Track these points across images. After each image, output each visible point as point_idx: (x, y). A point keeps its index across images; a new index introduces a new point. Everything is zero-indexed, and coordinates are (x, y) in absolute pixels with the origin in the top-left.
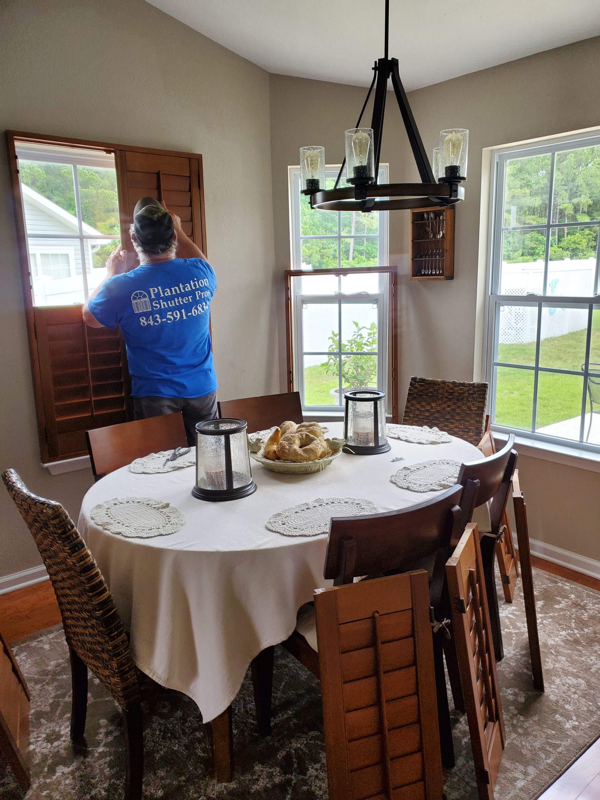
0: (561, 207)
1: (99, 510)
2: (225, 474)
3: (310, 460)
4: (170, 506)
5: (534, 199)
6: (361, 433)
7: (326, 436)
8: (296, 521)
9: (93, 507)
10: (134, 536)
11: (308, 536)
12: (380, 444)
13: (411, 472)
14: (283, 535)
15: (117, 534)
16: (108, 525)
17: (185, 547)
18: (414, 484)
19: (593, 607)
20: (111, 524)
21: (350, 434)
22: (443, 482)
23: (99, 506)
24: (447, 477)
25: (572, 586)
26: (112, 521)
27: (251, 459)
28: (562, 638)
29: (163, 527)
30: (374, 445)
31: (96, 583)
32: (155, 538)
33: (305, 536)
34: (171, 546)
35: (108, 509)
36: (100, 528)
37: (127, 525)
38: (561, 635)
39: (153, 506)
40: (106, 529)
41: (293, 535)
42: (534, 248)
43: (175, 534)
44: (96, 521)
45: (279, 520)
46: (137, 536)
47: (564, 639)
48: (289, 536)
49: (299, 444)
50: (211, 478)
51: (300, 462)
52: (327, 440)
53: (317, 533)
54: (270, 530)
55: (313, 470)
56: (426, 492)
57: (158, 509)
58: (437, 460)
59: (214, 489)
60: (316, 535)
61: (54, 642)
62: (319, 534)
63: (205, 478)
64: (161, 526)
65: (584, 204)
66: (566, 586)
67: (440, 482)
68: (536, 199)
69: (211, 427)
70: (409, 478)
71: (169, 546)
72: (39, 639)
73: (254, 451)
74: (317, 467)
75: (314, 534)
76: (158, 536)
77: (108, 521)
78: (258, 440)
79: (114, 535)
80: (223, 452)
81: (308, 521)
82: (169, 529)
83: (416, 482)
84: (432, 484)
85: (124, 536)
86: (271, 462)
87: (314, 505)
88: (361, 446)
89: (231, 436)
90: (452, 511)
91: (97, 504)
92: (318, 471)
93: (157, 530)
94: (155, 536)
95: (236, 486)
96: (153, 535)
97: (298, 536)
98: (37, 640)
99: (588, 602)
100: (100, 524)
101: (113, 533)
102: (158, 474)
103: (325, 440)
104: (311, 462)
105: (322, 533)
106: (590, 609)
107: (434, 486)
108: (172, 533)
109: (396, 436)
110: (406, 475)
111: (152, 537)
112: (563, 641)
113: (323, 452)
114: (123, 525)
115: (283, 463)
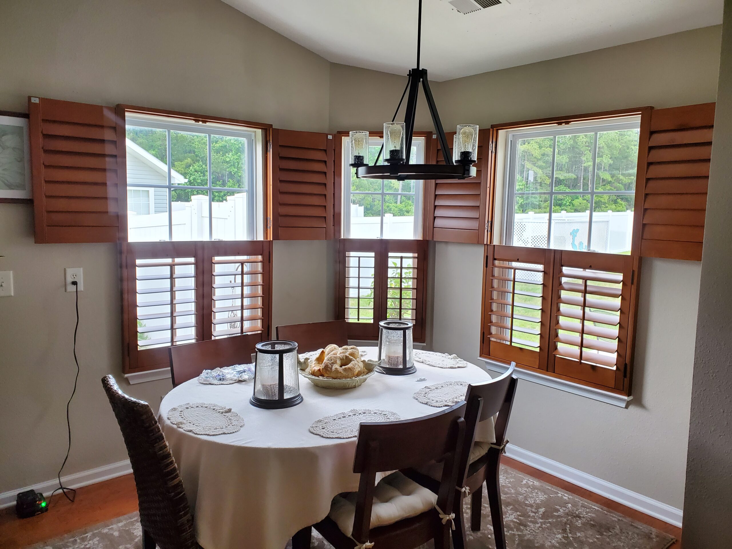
0: (585, 165)
1: (174, 412)
2: (278, 387)
3: (348, 378)
4: (232, 411)
5: (562, 157)
6: (392, 356)
7: (363, 359)
8: (333, 427)
9: (169, 409)
10: (203, 433)
11: (342, 439)
12: (407, 367)
13: (430, 390)
14: (322, 437)
15: (188, 431)
16: (181, 424)
17: (243, 444)
18: (432, 400)
19: (586, 516)
20: (184, 423)
21: (383, 357)
22: (455, 400)
23: (174, 409)
24: (460, 396)
25: (569, 497)
26: (185, 421)
27: (300, 375)
28: (558, 541)
29: (226, 427)
30: (402, 367)
31: (171, 470)
32: (219, 436)
33: (341, 438)
34: (232, 442)
35: (182, 411)
36: (175, 426)
37: (197, 425)
38: (557, 538)
39: (218, 411)
40: (180, 428)
41: (330, 437)
42: (562, 199)
43: (235, 433)
44: (172, 421)
45: (320, 426)
46: (205, 433)
47: (559, 541)
48: (327, 438)
49: (340, 364)
50: (266, 389)
51: (340, 379)
52: (364, 362)
53: (350, 436)
54: (312, 433)
55: (350, 386)
56: (441, 407)
57: (222, 413)
58: (453, 382)
59: (268, 399)
60: (349, 438)
61: (123, 530)
62: (351, 437)
63: (261, 389)
64: (224, 427)
65: (605, 163)
66: (565, 496)
67: (453, 399)
68: (563, 157)
69: (269, 348)
70: (429, 395)
71: (231, 443)
72: (110, 527)
73: (303, 368)
74: (354, 384)
75: (347, 437)
76: (222, 434)
77: (182, 421)
78: (307, 359)
79: (186, 432)
80: (277, 368)
81: (343, 426)
82: (230, 429)
83: (433, 399)
84: (446, 401)
85: (195, 433)
86: (317, 378)
87: (349, 415)
88: (391, 367)
89: (284, 355)
90: (457, 422)
91: (173, 407)
92: (355, 387)
93: (221, 429)
94: (219, 434)
95: (286, 396)
96: (218, 433)
97: (334, 438)
98: (108, 528)
99: (582, 511)
100: (176, 423)
101: (186, 431)
102: (222, 385)
103: (361, 361)
104: (349, 379)
105: (353, 437)
106: (583, 517)
107: (448, 403)
108: (233, 433)
109: (421, 360)
110: (426, 393)
111: (217, 435)
112: (558, 543)
113: (359, 371)
114: (193, 424)
115: (326, 379)
